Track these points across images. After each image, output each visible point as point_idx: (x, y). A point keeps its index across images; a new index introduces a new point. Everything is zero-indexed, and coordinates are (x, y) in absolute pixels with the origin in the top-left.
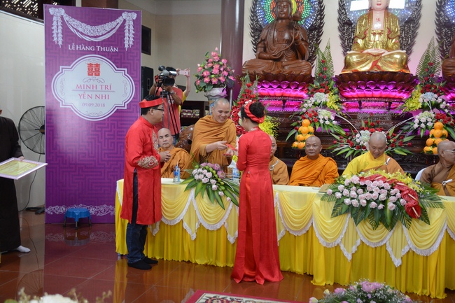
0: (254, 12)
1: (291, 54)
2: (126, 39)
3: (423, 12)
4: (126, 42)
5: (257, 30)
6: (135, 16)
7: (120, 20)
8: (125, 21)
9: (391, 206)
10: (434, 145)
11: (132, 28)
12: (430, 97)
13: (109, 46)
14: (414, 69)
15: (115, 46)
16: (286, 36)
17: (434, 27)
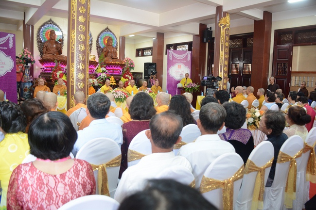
0: (38, 36)
1: (58, 53)
2: (10, 44)
3: (93, 42)
4: (10, 46)
5: (39, 42)
6: (13, 36)
7: (7, 37)
8: (9, 37)
9: (124, 97)
10: (112, 82)
11: (12, 40)
12: (104, 69)
13: (3, 47)
14: (97, 60)
15: (5, 47)
16: (55, 46)
17: (96, 48)
